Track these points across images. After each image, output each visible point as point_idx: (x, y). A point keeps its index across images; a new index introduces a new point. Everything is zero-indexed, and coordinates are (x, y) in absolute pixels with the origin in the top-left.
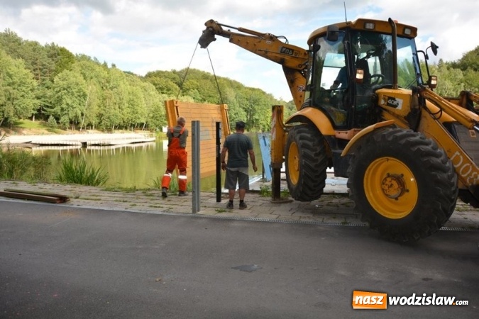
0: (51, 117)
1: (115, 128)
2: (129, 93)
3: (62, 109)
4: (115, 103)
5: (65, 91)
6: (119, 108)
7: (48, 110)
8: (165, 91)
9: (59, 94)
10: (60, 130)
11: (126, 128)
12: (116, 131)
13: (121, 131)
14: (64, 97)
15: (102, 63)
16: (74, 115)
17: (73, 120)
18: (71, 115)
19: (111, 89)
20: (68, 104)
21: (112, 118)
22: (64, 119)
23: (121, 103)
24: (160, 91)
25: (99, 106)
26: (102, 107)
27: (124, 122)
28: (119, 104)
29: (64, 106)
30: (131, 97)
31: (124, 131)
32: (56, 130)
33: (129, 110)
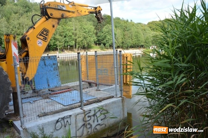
0: (102, 44)
1: (130, 48)
2: (136, 32)
3: (107, 41)
4: (129, 37)
5: (107, 33)
6: (131, 39)
7: (102, 41)
8: (155, 30)
9: (105, 34)
10: (105, 49)
11: (135, 47)
12: (130, 49)
13: (133, 49)
14: (107, 35)
15: (126, 20)
16: (111, 43)
17: (111, 45)
18: (110, 43)
19: (128, 31)
20: (108, 38)
21: (128, 43)
22: (107, 45)
23: (132, 37)
24: (153, 30)
25: (122, 39)
26: (124, 39)
27: (134, 45)
28: (131, 37)
29: (107, 39)
30: (137, 34)
31: (134, 49)
32: (104, 49)
33: (136, 40)
